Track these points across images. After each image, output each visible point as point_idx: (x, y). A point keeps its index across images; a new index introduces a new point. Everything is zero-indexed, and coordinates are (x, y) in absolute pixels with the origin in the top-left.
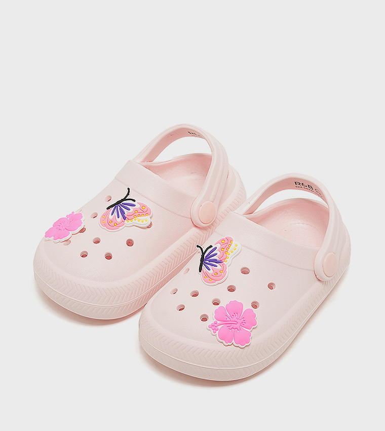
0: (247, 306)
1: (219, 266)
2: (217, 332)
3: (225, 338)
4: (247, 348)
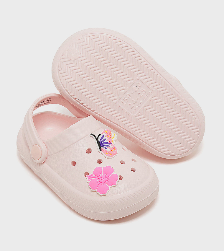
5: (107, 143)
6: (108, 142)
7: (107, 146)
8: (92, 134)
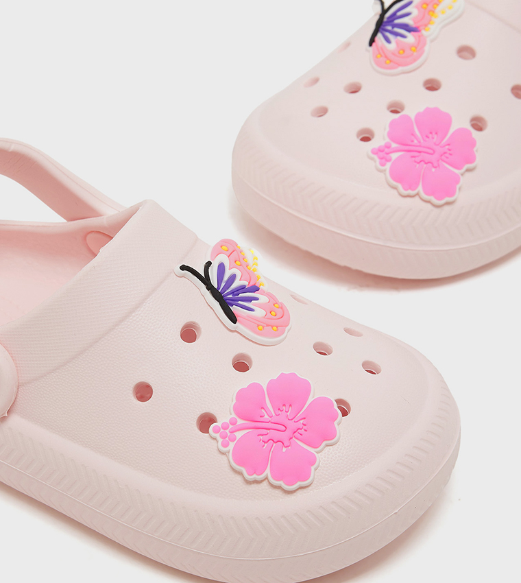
0: (460, 122)
1: (411, 38)
2: (388, 165)
3: (403, 179)
4: (447, 208)
5: (242, 289)
6: (246, 283)
7: (250, 300)
8: (183, 268)
